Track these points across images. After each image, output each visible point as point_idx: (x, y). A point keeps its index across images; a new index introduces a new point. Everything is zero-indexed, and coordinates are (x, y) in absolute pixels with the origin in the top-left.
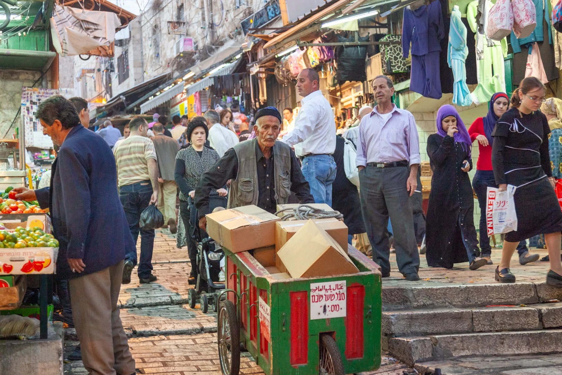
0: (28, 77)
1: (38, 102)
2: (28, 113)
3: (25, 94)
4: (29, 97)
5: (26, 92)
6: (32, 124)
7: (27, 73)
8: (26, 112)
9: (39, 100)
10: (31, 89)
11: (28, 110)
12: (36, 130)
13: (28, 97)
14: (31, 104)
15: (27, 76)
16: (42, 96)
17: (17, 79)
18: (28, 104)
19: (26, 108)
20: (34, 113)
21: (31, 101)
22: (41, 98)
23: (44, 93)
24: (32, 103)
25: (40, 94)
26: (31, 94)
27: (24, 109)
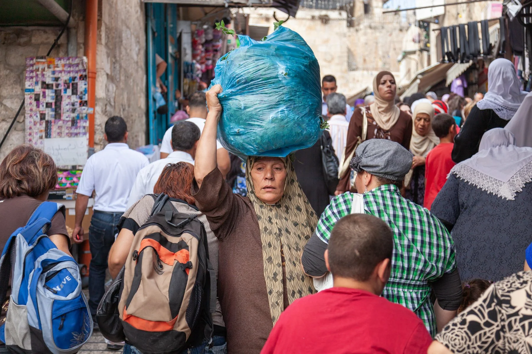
0: (47, 39)
1: (54, 83)
2: (38, 106)
3: (32, 71)
4: (40, 76)
5: (35, 67)
6: (44, 125)
7: (45, 32)
8: (34, 103)
9: (57, 79)
10: (43, 60)
11: (37, 100)
12: (50, 135)
13: (37, 75)
14: (42, 88)
15: (45, 36)
16: (60, 72)
17: (28, 44)
18: (38, 89)
19: (33, 97)
20: (47, 104)
21: (43, 83)
22: (60, 75)
23: (64, 65)
24: (46, 86)
25: (57, 69)
26: (43, 70)
27: (31, 98)
